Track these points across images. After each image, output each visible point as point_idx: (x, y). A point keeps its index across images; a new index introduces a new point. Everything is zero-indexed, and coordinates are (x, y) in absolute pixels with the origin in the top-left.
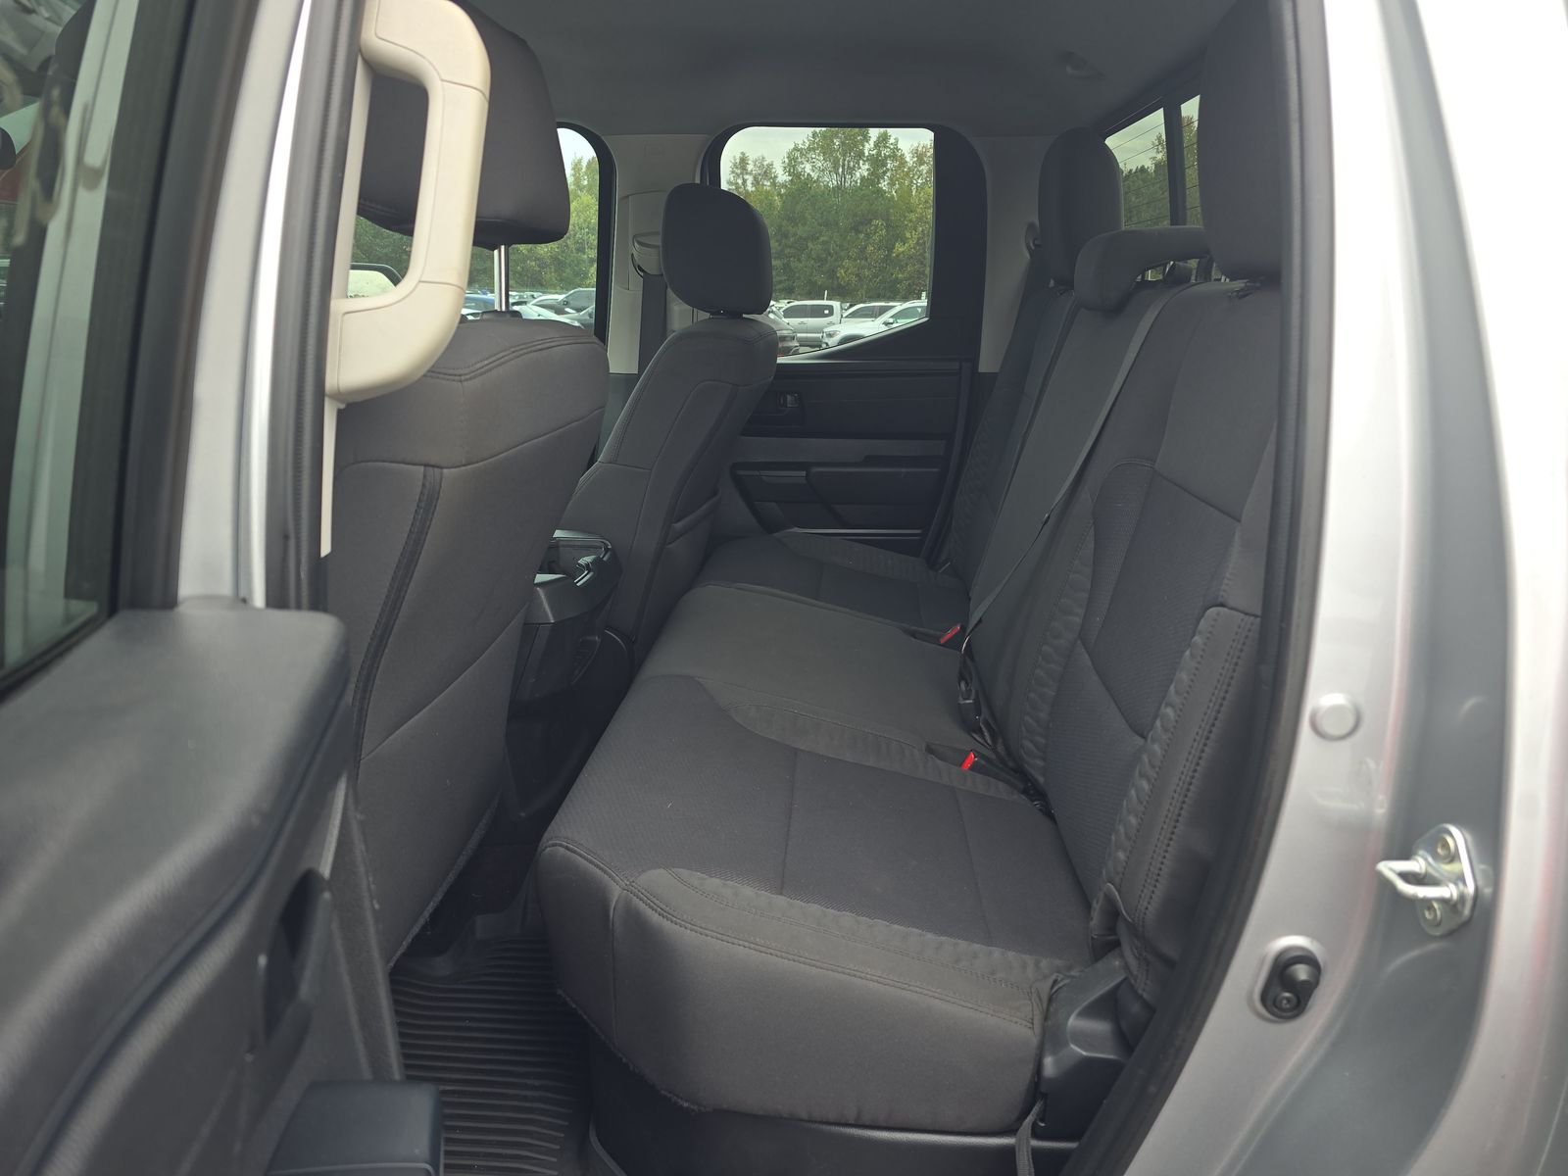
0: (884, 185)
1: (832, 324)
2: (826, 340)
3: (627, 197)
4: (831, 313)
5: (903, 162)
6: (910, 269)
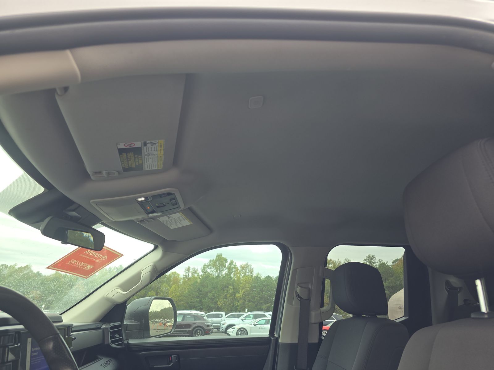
0: (232, 276)
1: (222, 320)
2: (222, 326)
3: (297, 269)
4: (222, 317)
5: (237, 269)
6: (241, 302)
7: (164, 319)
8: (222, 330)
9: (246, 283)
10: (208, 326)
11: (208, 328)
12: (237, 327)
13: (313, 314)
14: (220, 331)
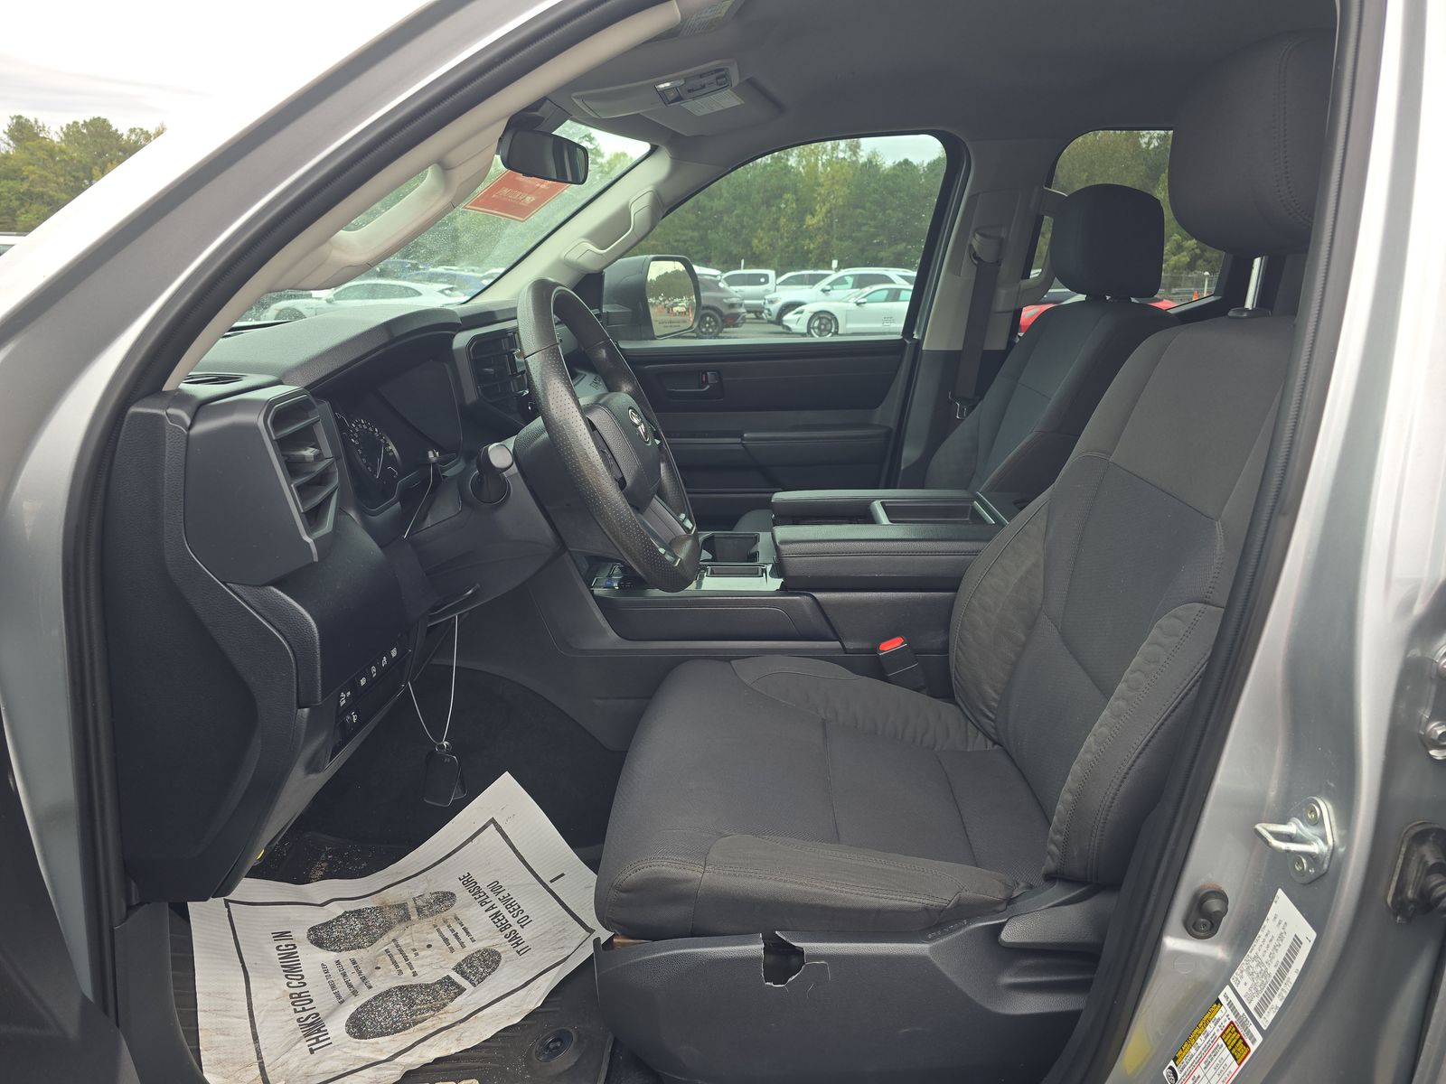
1: (768, 292)
4: (767, 282)
6: (819, 239)
7: (667, 297)
8: (769, 317)
9: (833, 184)
10: (732, 306)
11: (733, 311)
12: (809, 309)
13: (1002, 293)
14: (762, 318)
